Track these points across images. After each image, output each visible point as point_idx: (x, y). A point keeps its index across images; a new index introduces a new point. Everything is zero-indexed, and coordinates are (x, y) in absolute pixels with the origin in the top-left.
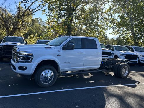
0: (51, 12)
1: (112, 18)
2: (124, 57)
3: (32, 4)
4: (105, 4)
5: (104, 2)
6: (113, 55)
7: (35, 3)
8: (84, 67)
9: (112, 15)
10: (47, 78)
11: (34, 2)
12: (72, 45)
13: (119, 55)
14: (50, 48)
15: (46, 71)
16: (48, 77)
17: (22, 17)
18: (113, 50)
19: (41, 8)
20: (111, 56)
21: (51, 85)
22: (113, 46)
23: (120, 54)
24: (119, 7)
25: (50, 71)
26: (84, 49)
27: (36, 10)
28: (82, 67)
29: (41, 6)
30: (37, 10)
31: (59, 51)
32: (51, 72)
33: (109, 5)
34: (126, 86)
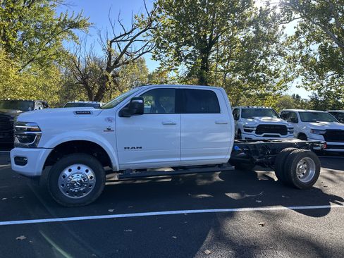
0: (165, 52)
1: (304, 54)
2: (322, 137)
3: (131, 41)
4: (285, 25)
5: (282, 21)
6: (292, 132)
7: (137, 38)
8: (182, 159)
9: (301, 47)
10: (72, 185)
11: (135, 37)
12: (138, 103)
13: (307, 132)
14: (89, 113)
15: (74, 168)
16: (75, 182)
17: (114, 67)
18: (295, 121)
19: (150, 49)
20: (286, 134)
21: (87, 203)
22: (295, 113)
23: (309, 131)
24: (318, 29)
25: (84, 168)
26: (182, 115)
27: (141, 52)
28: (178, 159)
29: (149, 44)
30: (143, 53)
31: (109, 120)
32: (87, 171)
33: (295, 28)
34: (295, 210)
